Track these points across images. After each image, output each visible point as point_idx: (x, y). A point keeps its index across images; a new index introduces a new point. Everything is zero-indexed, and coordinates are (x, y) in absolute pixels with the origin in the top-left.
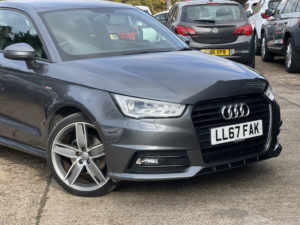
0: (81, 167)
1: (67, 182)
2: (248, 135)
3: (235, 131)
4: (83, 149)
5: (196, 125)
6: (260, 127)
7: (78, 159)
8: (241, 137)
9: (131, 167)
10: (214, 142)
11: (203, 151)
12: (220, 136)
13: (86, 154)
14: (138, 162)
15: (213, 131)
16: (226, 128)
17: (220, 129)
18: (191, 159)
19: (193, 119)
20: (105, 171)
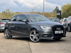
0: (35, 38)
1: (32, 40)
2: (61, 33)
3: (59, 32)
4: (35, 35)
5: (53, 30)
6: (63, 32)
7: (34, 36)
8: (60, 33)
9: (43, 37)
10: (56, 33)
11: (54, 34)
12: (56, 32)
13: (35, 36)
14: (44, 36)
15: (55, 31)
16: (57, 31)
17: (56, 31)
18: (52, 36)
19: (52, 29)
20: (39, 38)
